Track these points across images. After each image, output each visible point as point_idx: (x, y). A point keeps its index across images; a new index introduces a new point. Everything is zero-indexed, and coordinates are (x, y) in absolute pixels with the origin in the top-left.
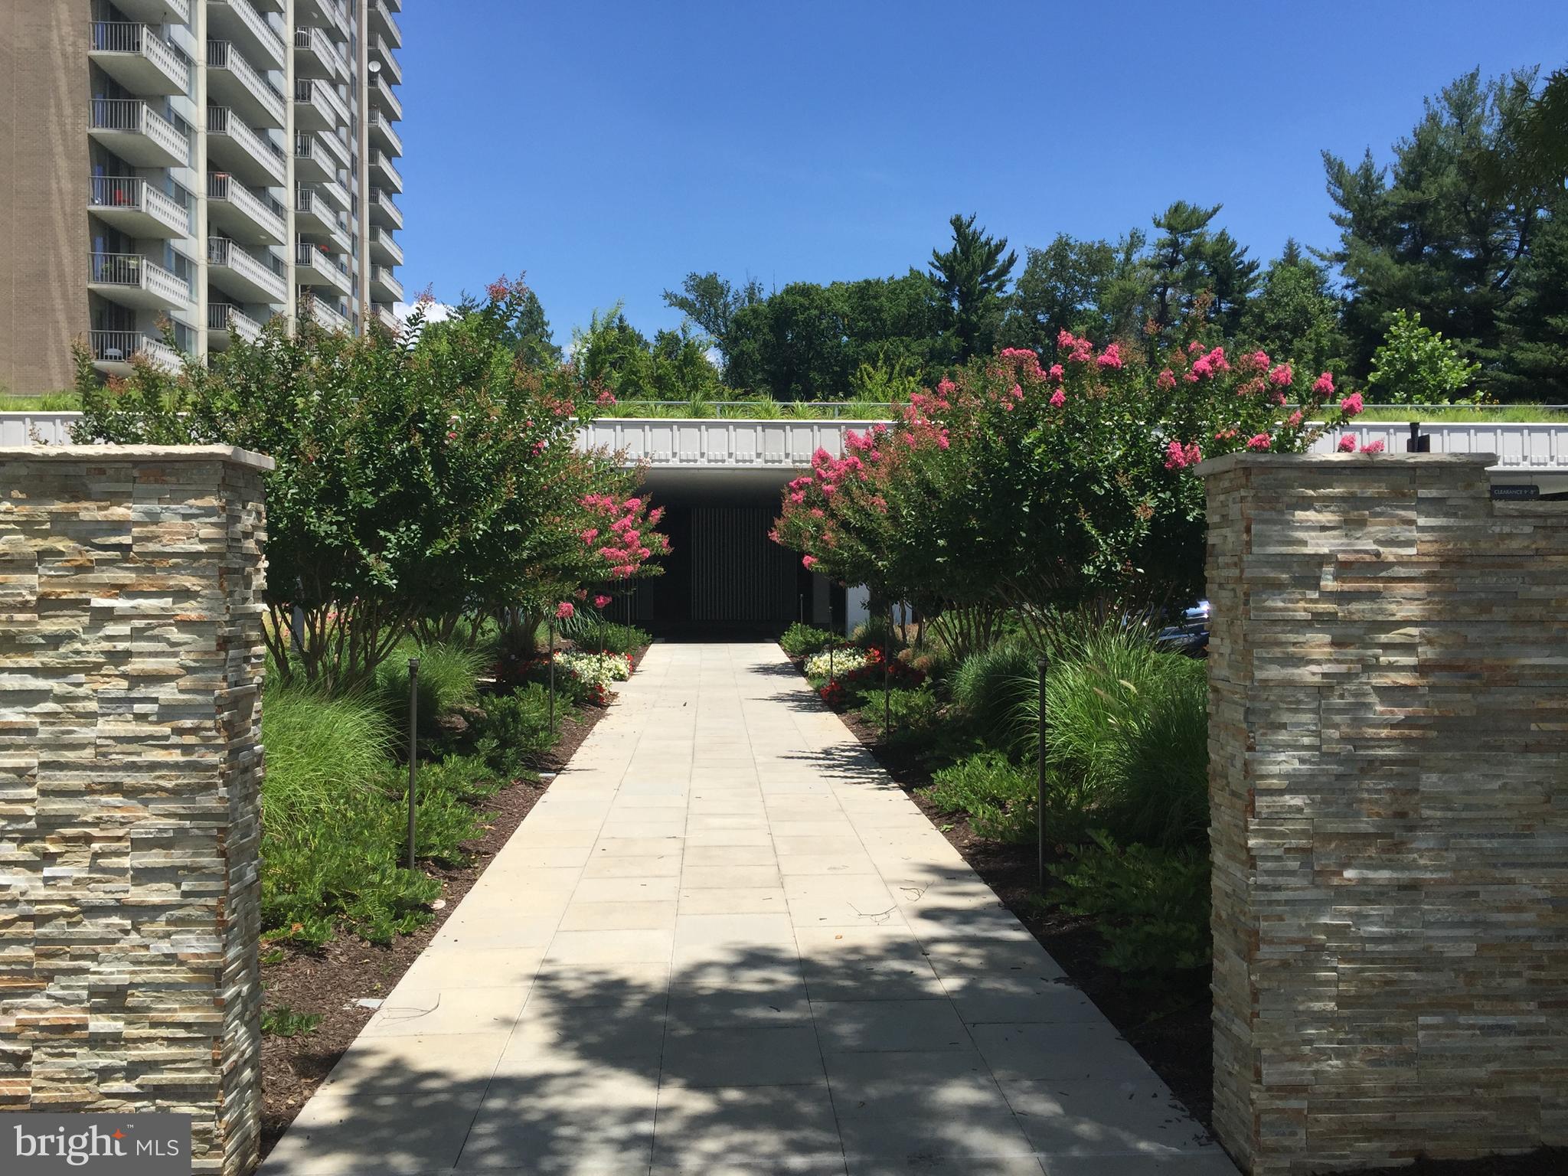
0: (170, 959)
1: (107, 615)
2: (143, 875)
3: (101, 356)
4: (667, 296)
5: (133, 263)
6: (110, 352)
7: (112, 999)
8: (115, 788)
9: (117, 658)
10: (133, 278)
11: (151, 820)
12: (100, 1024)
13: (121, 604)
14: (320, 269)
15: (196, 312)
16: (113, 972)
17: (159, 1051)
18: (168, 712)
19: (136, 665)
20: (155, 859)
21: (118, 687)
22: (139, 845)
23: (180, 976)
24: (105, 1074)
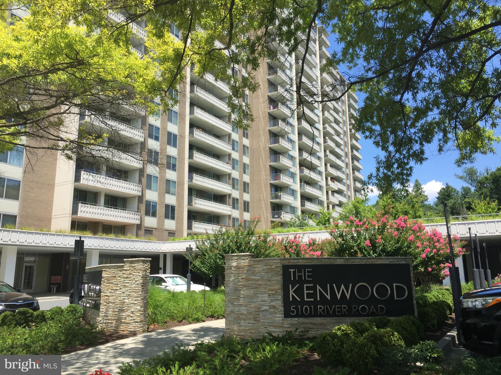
0: (136, 309)
1: (134, 275)
2: (135, 300)
3: (273, 217)
4: (455, 175)
5: (279, 194)
6: (276, 216)
7: (132, 312)
8: (133, 292)
9: (134, 279)
10: (279, 197)
11: (136, 295)
12: (131, 315)
13: (135, 274)
14: (332, 186)
15: (297, 203)
16: (132, 310)
17: (135, 318)
18: (138, 284)
19: (136, 280)
20: (136, 299)
21: (134, 282)
22: (135, 297)
23: (137, 310)
24: (131, 320)
